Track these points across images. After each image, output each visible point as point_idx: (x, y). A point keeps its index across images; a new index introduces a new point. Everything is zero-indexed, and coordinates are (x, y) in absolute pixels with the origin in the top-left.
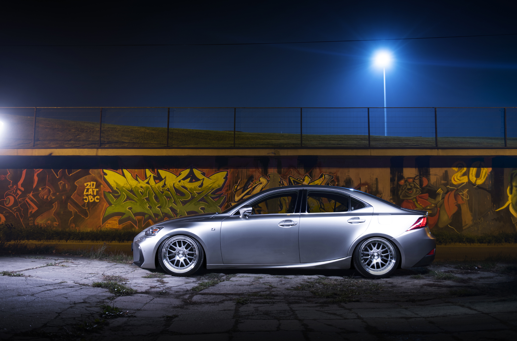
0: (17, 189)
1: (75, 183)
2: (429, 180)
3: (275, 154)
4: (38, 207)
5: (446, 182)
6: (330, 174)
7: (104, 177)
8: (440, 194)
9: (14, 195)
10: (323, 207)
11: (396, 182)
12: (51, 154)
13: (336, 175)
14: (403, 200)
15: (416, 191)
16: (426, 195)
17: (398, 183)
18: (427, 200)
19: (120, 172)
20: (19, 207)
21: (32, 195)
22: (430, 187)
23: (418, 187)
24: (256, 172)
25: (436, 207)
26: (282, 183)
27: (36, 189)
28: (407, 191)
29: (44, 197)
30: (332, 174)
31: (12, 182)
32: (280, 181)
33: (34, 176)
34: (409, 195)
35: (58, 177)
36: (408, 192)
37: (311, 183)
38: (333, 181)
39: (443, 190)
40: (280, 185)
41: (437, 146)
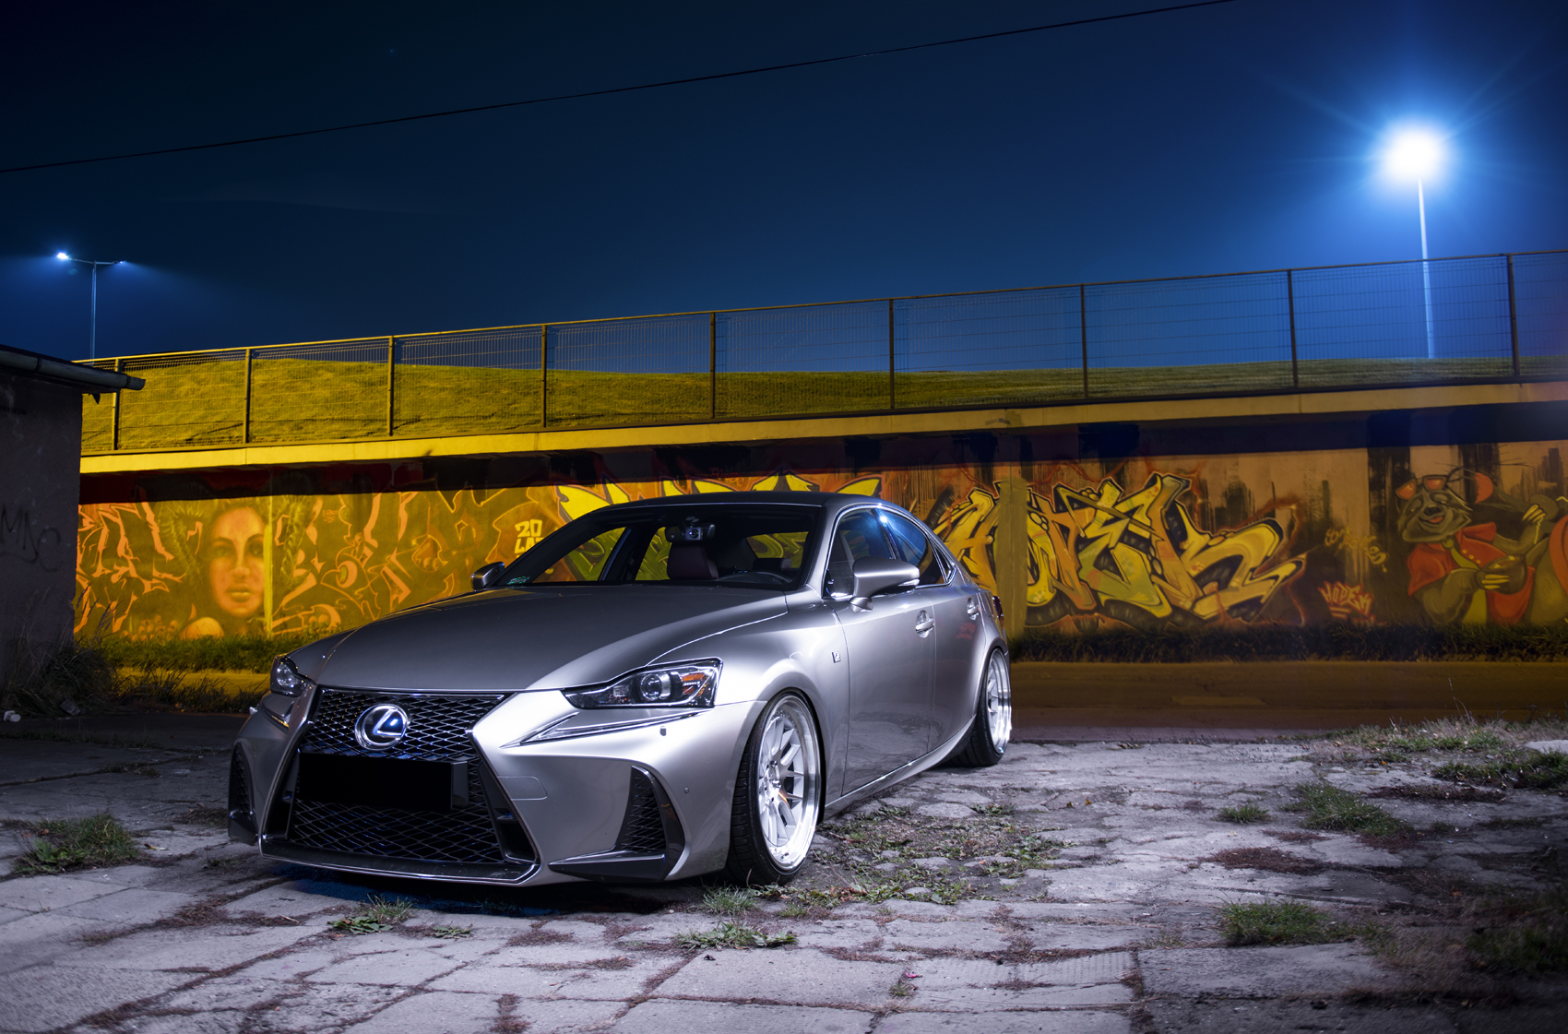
0: (363, 543)
1: (494, 525)
2: (1496, 481)
3: (1008, 422)
4: (410, 587)
5: (1555, 484)
6: (1177, 473)
7: (561, 506)
8: (1536, 523)
9: (355, 558)
10: (1159, 572)
11: (1388, 491)
12: (430, 452)
13: (1198, 476)
14: (1412, 546)
15: (1455, 517)
16: (1489, 526)
17: (1394, 494)
18: (1491, 543)
19: (600, 492)
20: (368, 588)
21: (397, 558)
22: (1498, 501)
23: (1462, 503)
24: (960, 478)
25: (1523, 561)
26: (1034, 505)
27: (406, 544)
28: (1426, 517)
29: (422, 562)
30: (1186, 473)
31: (350, 525)
32: (1028, 499)
33: (398, 509)
34: (1431, 530)
35: (452, 511)
36: (1427, 521)
37: (1122, 501)
38: (1187, 495)
39: (1544, 512)
40: (1030, 513)
41: (1517, 372)
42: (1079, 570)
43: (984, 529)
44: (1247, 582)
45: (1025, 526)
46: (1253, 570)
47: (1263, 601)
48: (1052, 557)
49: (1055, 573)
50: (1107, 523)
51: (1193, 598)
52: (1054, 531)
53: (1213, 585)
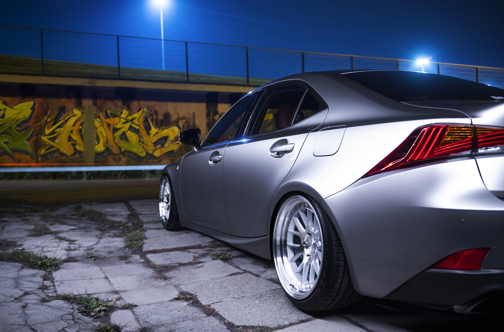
3: (91, 84)
6: (148, 107)
10: (142, 140)
11: (211, 117)
13: (155, 108)
17: (213, 118)
24: (69, 103)
26: (98, 115)
30: (151, 107)
32: (95, 113)
37: (129, 116)
38: (151, 115)
40: (96, 118)
41: (248, 83)
42: (114, 139)
43: (78, 123)
44: (170, 145)
45: (94, 123)
46: (172, 141)
47: (175, 151)
48: (105, 134)
49: (105, 140)
50: (124, 123)
51: (153, 149)
52: (105, 125)
53: (159, 146)
